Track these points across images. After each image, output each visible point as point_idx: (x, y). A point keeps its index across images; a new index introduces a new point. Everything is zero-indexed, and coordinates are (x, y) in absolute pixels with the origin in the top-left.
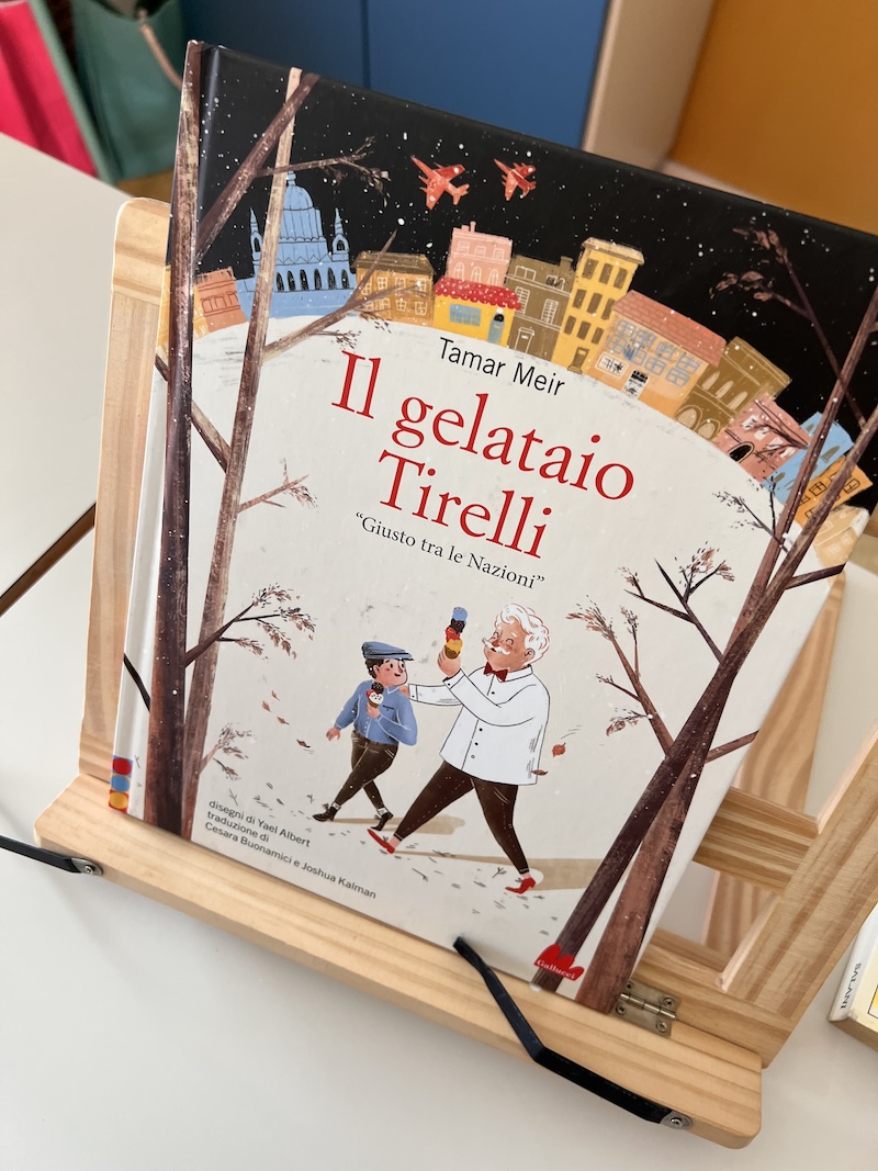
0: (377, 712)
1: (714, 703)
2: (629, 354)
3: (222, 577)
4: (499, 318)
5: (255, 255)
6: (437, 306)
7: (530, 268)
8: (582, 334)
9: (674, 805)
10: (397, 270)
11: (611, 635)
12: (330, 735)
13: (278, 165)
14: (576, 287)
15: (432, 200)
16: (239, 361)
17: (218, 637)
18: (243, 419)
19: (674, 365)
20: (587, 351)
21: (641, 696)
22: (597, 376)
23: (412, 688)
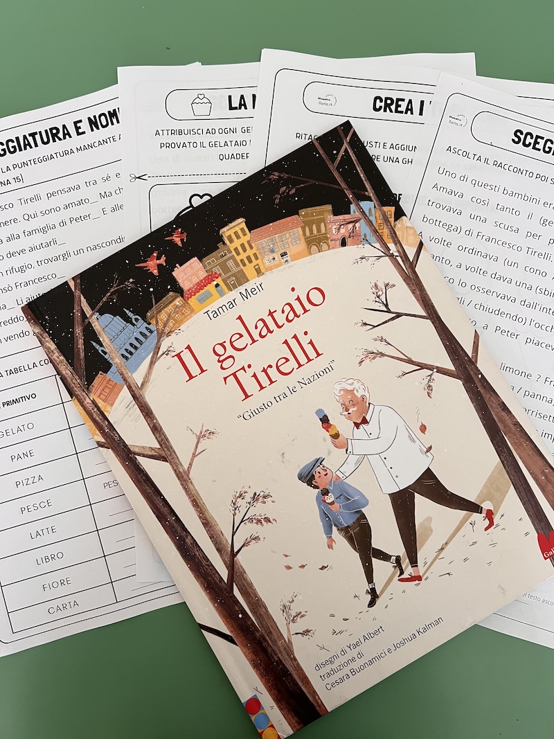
0: (337, 505)
1: (448, 337)
2: (272, 251)
3: (208, 518)
4: (217, 285)
5: (106, 357)
6: (192, 304)
7: (211, 259)
8: (250, 261)
9: (490, 398)
10: (165, 307)
11: (382, 355)
12: (330, 547)
13: (88, 316)
14: (232, 249)
15: (155, 272)
16: (134, 406)
17: (234, 555)
18: (156, 429)
19: (290, 239)
20: (258, 265)
21: (422, 366)
22: (270, 269)
23: (338, 473)
